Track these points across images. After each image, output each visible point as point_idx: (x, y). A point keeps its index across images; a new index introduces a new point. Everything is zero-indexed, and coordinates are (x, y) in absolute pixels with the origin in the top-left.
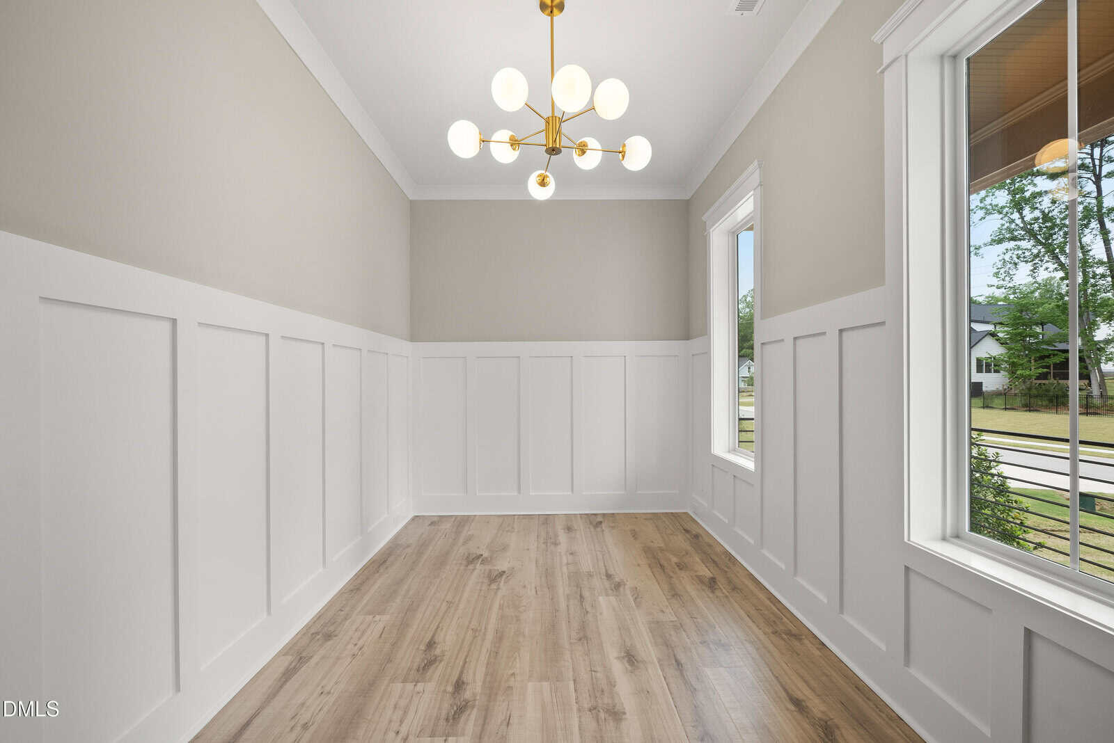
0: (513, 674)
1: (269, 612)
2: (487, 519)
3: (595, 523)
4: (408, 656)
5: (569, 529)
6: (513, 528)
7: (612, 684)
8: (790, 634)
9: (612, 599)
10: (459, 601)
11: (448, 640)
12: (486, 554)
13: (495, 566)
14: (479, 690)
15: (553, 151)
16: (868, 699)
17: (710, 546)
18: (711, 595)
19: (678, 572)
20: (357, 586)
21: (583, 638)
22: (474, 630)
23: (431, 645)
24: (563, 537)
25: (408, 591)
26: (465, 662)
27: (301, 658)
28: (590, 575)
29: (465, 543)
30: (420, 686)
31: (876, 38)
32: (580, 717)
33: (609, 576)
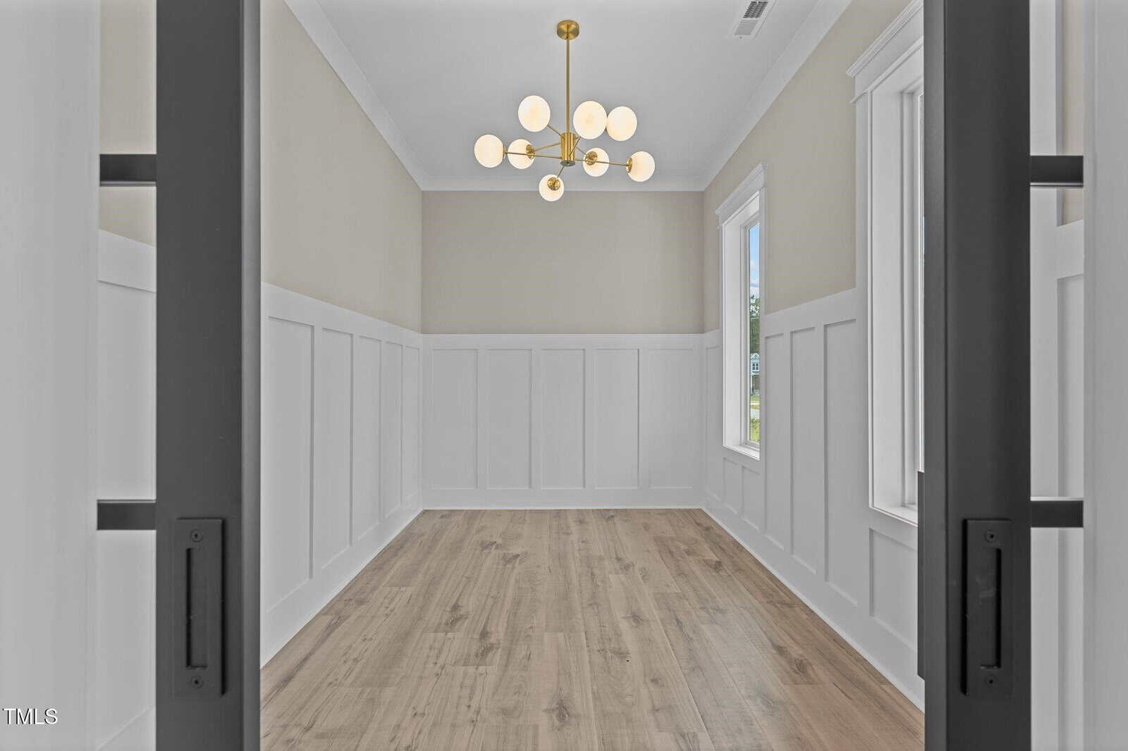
0: (532, 627)
1: (311, 576)
2: (498, 514)
3: (607, 517)
4: (436, 614)
5: (581, 522)
6: (524, 520)
7: (618, 635)
8: (784, 603)
9: (622, 576)
10: (478, 576)
11: (470, 604)
12: (499, 541)
13: (508, 550)
14: (502, 636)
15: (568, 163)
16: (842, 647)
17: (720, 536)
18: (714, 574)
19: (686, 556)
20: (379, 565)
21: (594, 603)
22: (494, 598)
23: (456, 607)
24: (574, 528)
25: (428, 569)
26: (488, 619)
27: (340, 617)
28: (601, 559)
29: (478, 531)
30: (450, 635)
31: (850, 73)
32: (590, 655)
33: (619, 559)
